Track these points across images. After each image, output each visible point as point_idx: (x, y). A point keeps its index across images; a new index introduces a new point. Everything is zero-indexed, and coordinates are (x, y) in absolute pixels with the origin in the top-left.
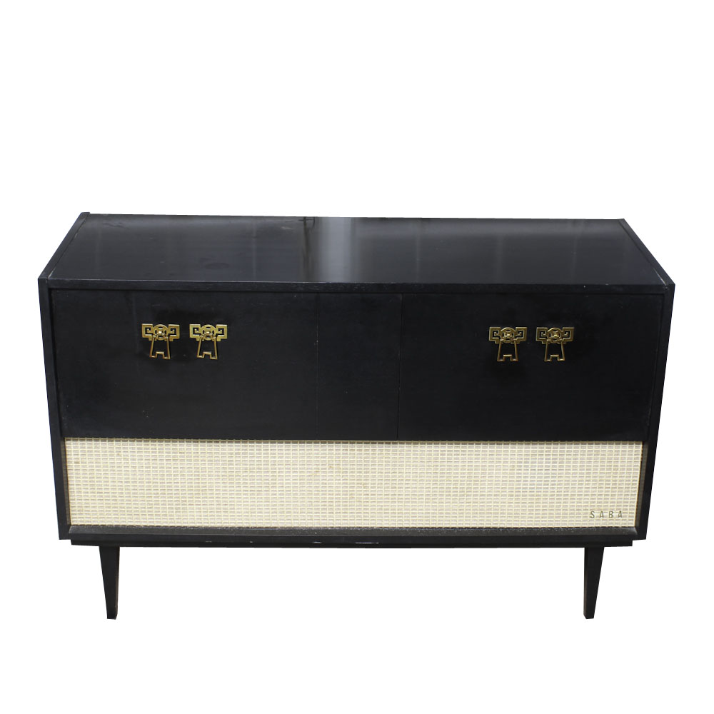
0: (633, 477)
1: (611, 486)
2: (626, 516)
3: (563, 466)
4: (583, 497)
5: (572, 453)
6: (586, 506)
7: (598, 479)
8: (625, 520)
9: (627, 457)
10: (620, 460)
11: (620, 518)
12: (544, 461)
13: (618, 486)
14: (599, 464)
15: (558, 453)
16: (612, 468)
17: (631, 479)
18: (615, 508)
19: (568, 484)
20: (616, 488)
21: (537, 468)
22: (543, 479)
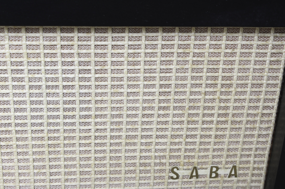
0: (265, 100)
1: (215, 119)
2: (246, 175)
3: (105, 79)
4: (153, 140)
5: (125, 51)
6: (160, 157)
7: (186, 105)
8: (244, 181)
9: (253, 58)
10: (236, 66)
11: (233, 178)
12: (59, 67)
13: (230, 118)
14: (189, 74)
15: (92, 51)
16: (219, 82)
17: (261, 104)
18: (223, 160)
19: (120, 116)
20: (226, 122)
21: (43, 83)
22: (61, 106)
